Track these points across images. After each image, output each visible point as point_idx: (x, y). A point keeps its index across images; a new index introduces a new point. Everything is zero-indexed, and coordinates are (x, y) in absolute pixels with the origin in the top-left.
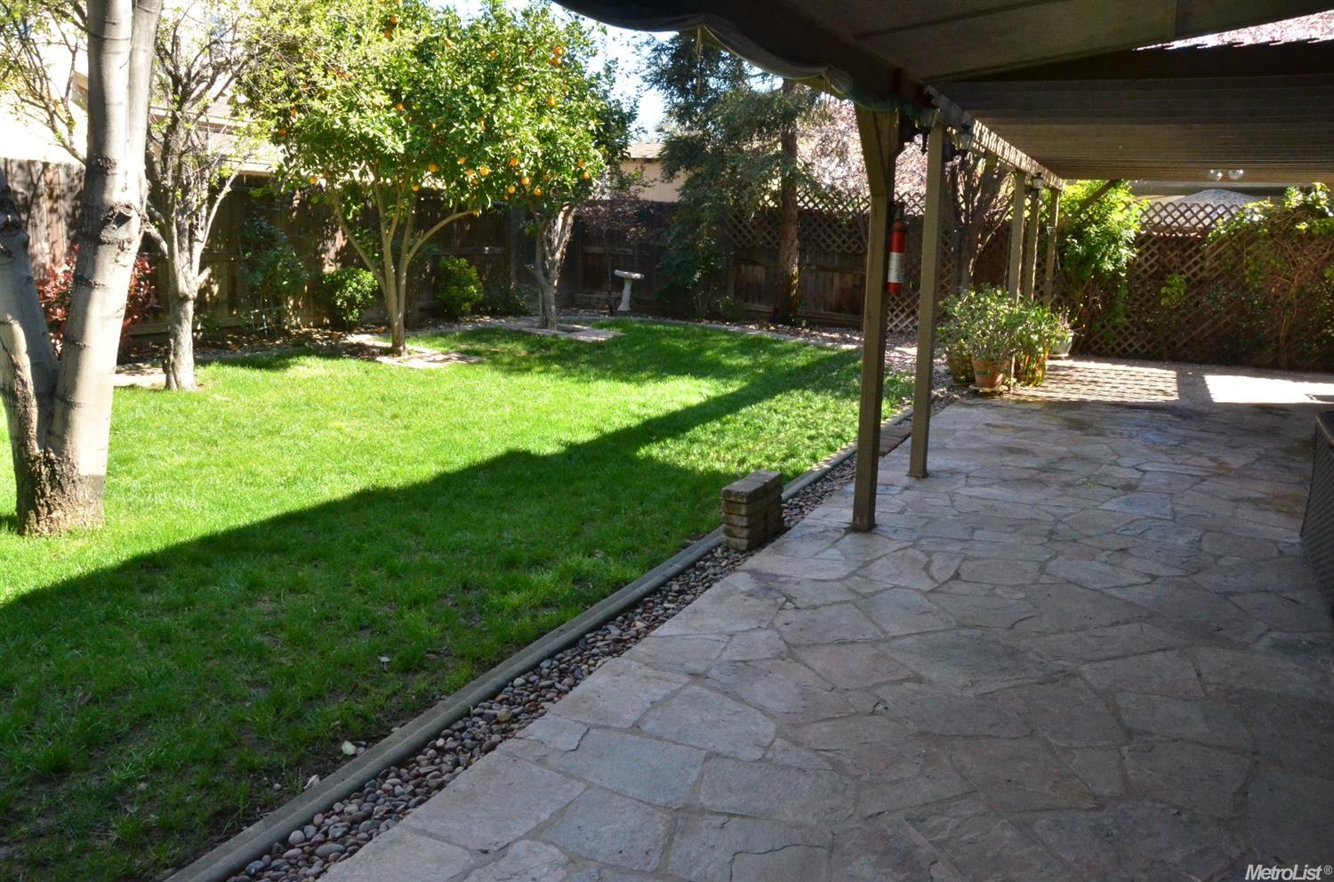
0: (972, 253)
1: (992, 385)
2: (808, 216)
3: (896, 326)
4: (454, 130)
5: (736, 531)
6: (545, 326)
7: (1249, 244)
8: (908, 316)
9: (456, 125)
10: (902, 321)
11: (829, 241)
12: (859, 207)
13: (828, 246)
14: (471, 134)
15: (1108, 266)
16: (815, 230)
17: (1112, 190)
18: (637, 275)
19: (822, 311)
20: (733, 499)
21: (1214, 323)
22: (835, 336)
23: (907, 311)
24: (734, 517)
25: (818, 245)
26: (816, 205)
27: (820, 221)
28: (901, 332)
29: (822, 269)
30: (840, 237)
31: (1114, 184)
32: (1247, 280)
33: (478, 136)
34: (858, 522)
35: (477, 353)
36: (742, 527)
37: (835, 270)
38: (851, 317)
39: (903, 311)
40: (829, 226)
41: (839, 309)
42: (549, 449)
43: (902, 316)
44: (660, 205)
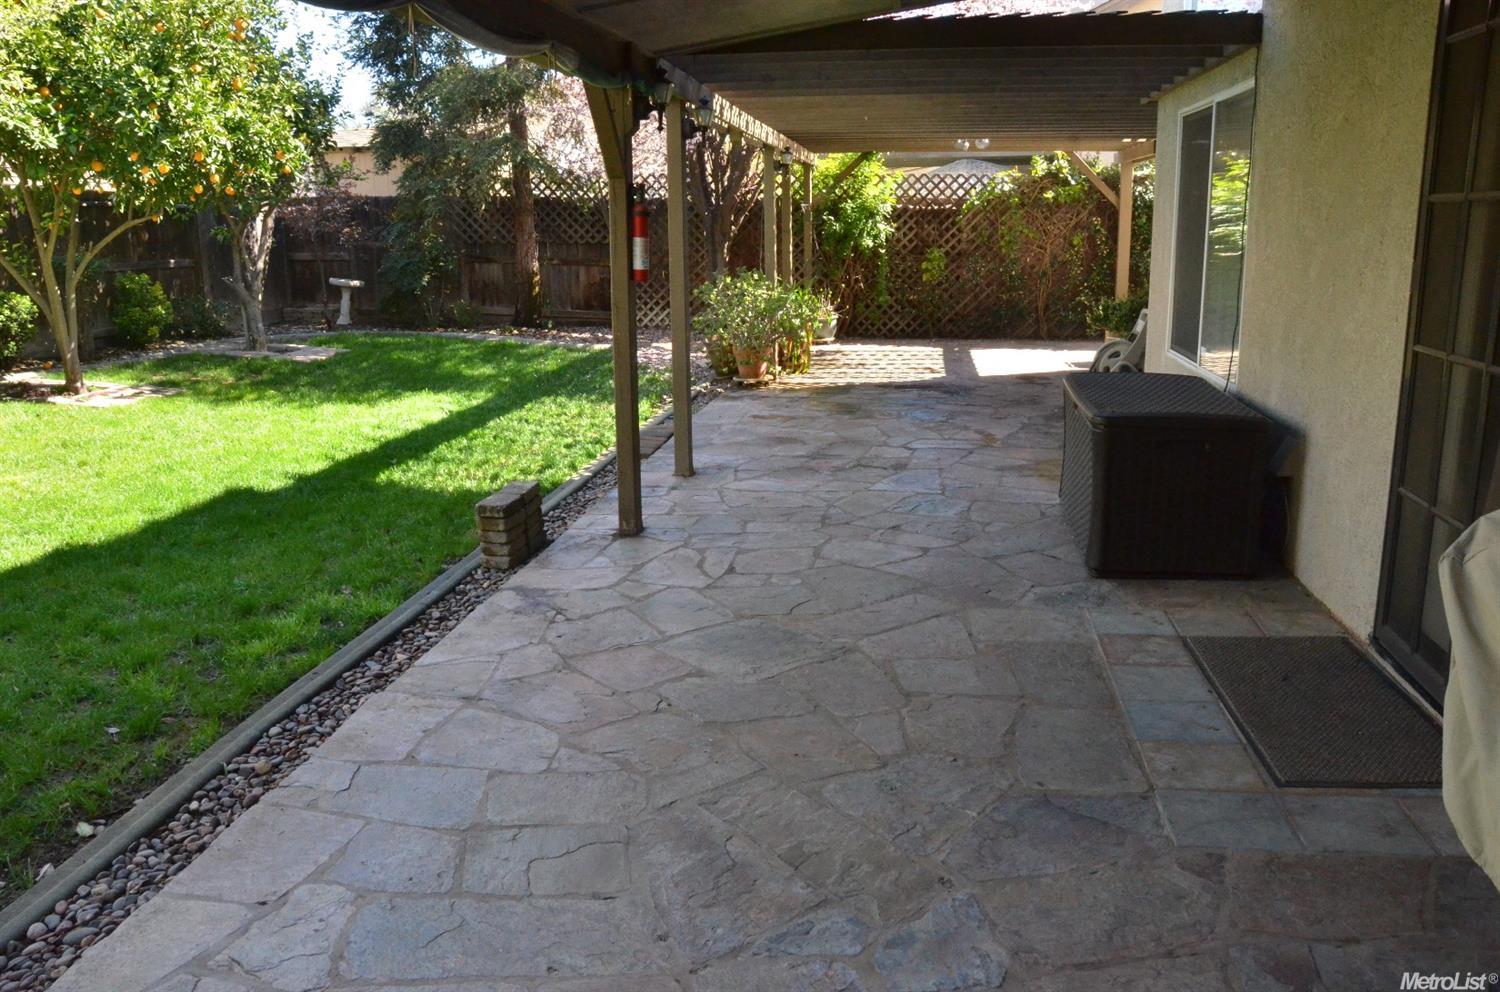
0: (725, 235)
1: (757, 375)
2: (545, 205)
3: (651, 320)
4: (120, 120)
5: (496, 549)
6: (253, 348)
7: (1002, 214)
8: (663, 309)
9: (123, 114)
10: (657, 315)
11: (571, 232)
12: (600, 191)
13: (570, 237)
14: (142, 124)
15: (868, 242)
16: (554, 220)
17: (865, 162)
18: (356, 283)
19: (569, 310)
20: (488, 514)
21: (976, 296)
22: (586, 335)
23: (662, 303)
24: (491, 534)
25: (559, 237)
26: (553, 192)
27: (559, 209)
28: (657, 327)
29: (565, 262)
30: (582, 226)
31: (866, 156)
32: (1004, 251)
33: (152, 126)
34: (625, 527)
35: (174, 384)
36: (502, 544)
37: (578, 263)
38: (600, 314)
39: (657, 304)
40: (570, 215)
41: (588, 306)
42: (275, 484)
43: (657, 309)
44: (376, 201)
